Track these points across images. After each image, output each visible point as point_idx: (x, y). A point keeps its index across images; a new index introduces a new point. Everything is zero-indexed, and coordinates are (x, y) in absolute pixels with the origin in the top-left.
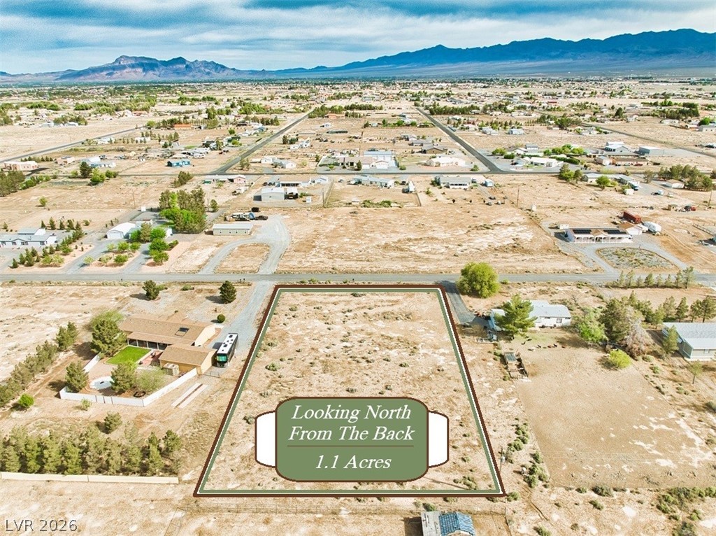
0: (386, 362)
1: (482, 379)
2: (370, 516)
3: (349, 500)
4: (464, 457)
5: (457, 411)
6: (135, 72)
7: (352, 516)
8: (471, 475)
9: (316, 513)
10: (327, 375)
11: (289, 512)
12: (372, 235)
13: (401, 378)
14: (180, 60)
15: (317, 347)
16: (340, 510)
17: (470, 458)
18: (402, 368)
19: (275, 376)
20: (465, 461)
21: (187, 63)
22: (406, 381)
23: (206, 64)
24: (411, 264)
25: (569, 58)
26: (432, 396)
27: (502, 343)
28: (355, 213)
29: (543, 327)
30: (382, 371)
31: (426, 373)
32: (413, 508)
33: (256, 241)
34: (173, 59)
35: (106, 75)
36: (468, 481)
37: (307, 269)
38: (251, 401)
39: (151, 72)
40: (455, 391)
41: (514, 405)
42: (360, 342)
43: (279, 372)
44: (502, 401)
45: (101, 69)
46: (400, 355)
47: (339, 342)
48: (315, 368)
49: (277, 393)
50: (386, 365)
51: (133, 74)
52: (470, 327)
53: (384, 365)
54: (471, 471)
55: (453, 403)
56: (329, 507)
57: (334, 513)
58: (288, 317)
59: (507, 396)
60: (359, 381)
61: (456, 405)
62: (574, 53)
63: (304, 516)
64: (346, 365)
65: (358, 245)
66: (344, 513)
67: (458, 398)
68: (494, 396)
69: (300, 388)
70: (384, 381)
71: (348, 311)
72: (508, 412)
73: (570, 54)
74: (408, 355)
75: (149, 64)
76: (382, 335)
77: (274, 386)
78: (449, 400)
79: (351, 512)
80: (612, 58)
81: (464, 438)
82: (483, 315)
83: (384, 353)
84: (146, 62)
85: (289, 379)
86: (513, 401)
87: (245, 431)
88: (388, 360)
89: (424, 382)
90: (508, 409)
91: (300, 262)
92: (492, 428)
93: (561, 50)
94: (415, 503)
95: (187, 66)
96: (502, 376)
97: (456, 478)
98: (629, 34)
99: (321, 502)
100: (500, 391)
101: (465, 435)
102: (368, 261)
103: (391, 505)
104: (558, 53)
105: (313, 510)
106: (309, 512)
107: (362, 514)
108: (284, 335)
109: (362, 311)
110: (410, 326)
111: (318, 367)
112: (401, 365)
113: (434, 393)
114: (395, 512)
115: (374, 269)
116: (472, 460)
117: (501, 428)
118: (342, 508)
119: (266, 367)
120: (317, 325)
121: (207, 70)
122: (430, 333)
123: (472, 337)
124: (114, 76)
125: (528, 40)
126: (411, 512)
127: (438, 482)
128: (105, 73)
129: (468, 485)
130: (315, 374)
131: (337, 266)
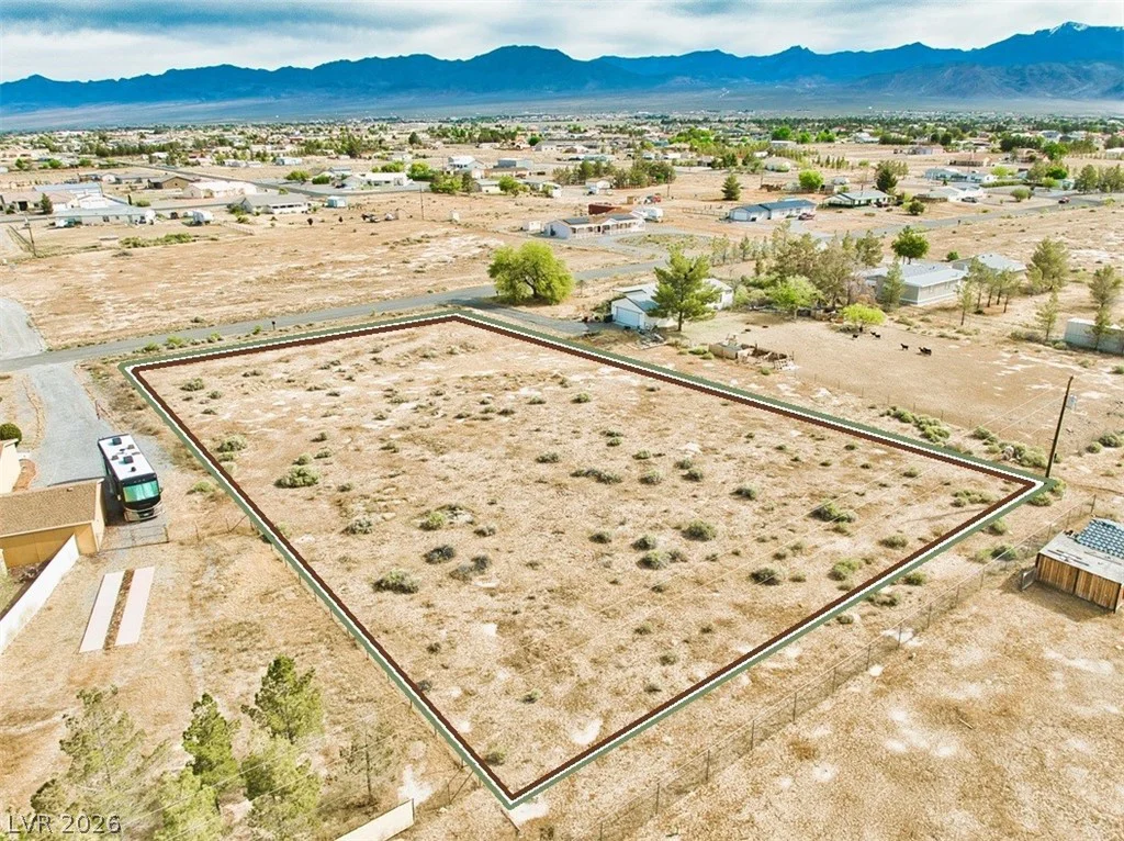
1: (735, 383)
4: (905, 472)
13: (609, 417)
18: (584, 405)
25: (268, 96)
28: (125, 254)
37: (130, 332)
44: (814, 397)
46: (548, 392)
50: (547, 408)
54: (945, 484)
55: (751, 419)
60: (539, 443)
66: (908, 639)
72: (844, 405)
73: (268, 90)
76: (465, 378)
79: (911, 629)
81: (855, 452)
85: (373, 485)
86: (825, 391)
88: (540, 403)
90: (835, 401)
91: (98, 325)
93: (253, 84)
102: (259, 300)
104: (249, 88)
112: (578, 401)
116: (919, 472)
118: (886, 633)
125: (194, 67)
130: (424, 461)
131: (198, 317)
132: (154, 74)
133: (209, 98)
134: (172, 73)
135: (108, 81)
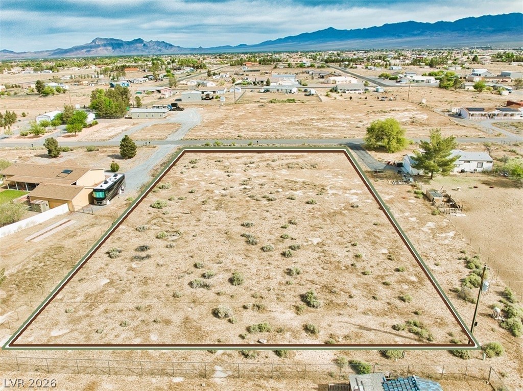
0: (290, 200)
1: (406, 214)
2: (262, 381)
3: (229, 355)
4: (402, 295)
5: (382, 245)
6: (107, 49)
7: (232, 382)
8: (416, 319)
9: (173, 375)
10: (221, 212)
11: (130, 372)
12: (278, 117)
13: (307, 214)
14: (140, 41)
15: (212, 189)
16: (214, 371)
17: (411, 297)
18: (308, 205)
19: (159, 213)
20: (404, 300)
21: (144, 42)
22: (313, 217)
23: (158, 43)
24: (315, 133)
25: (427, 35)
26: (347, 229)
27: (420, 184)
28: (262, 106)
29: (463, 171)
30: (285, 208)
31: (338, 209)
32: (334, 369)
33: (169, 122)
34: (135, 40)
35: (86, 52)
36: (415, 328)
37: (213, 137)
38: (123, 235)
39: (118, 49)
40: (375, 224)
41: (453, 238)
42: (261, 185)
43: (164, 210)
44: (438, 235)
45: (82, 48)
46: (306, 195)
47: (238, 185)
48: (207, 206)
49: (156, 227)
50: (291, 202)
51: (105, 51)
52: (382, 172)
53: (288, 203)
54: (416, 313)
55: (375, 236)
56: (197, 365)
57: (203, 376)
58: (187, 167)
59: (442, 229)
60: (257, 217)
61: (379, 238)
62: (431, 32)
63: (154, 380)
64: (244, 203)
65: (264, 123)
66: (219, 376)
67: (379, 231)
68: (425, 229)
69: (186, 224)
70: (287, 217)
71: (251, 163)
72: (448, 245)
73: (428, 33)
74: (315, 194)
75: (116, 44)
76: (286, 180)
77: (154, 221)
78: (369, 233)
79: (231, 373)
80: (460, 35)
81: (397, 273)
82: (394, 163)
83: (287, 193)
84: (115, 42)
85: (175, 215)
86: (452, 234)
87: (103, 266)
88: (292, 199)
89: (337, 217)
90: (447, 242)
91: (208, 133)
92: (433, 262)
93: (421, 30)
94: (336, 362)
95: (144, 45)
96: (430, 211)
97: (395, 323)
98: (473, 17)
99: (185, 358)
100: (431, 225)
101: (398, 270)
102: (273, 131)
103: (298, 363)
104: (419, 32)
105: (169, 370)
106: (163, 373)
107: (249, 378)
108: (178, 181)
109: (265, 163)
110: (316, 173)
111: (211, 205)
112: (308, 203)
113: (349, 227)
114: (303, 375)
115: (279, 136)
116: (413, 300)
117: (444, 262)
118: (218, 368)
119: (151, 206)
120: (216, 173)
121: (159, 48)
122: (339, 178)
123: (385, 181)
124: (91, 53)
126: (331, 375)
127: (369, 329)
128: (85, 50)
129: (417, 333)
130: (206, 211)
131: (242, 134)
132: (378, 26)
133: (399, 36)
134: (386, 25)
135: (358, 29)
